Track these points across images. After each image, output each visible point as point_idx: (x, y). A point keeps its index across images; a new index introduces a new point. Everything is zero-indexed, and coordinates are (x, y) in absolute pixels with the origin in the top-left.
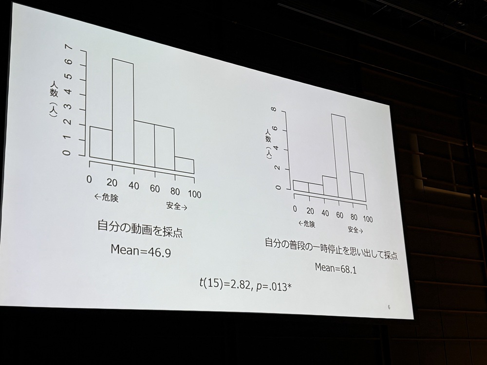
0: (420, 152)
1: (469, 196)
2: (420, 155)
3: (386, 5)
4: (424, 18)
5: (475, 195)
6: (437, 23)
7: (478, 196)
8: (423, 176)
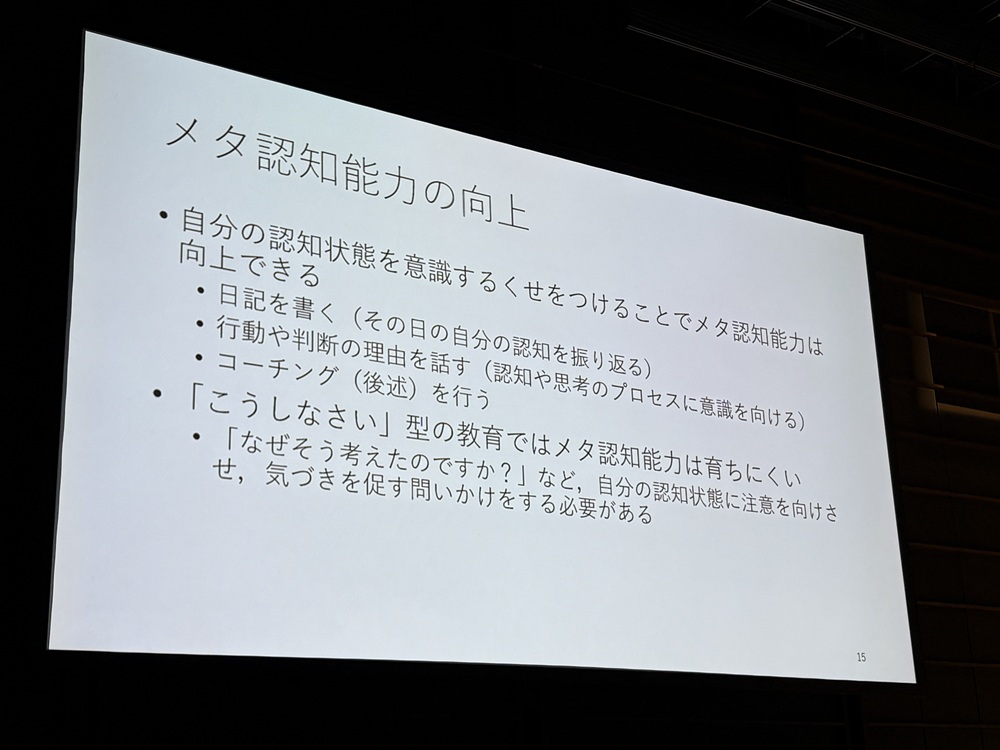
0: (928, 331)
2: (928, 336)
3: (854, 26)
4: (934, 52)
6: (963, 62)
8: (935, 382)
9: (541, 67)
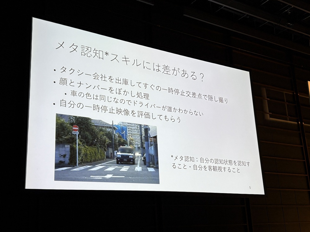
0: (267, 98)
1: (296, 123)
2: (267, 100)
3: (246, 14)
4: (268, 21)
5: (299, 122)
6: (276, 24)
7: (301, 123)
8: (269, 112)
9: (160, 26)
